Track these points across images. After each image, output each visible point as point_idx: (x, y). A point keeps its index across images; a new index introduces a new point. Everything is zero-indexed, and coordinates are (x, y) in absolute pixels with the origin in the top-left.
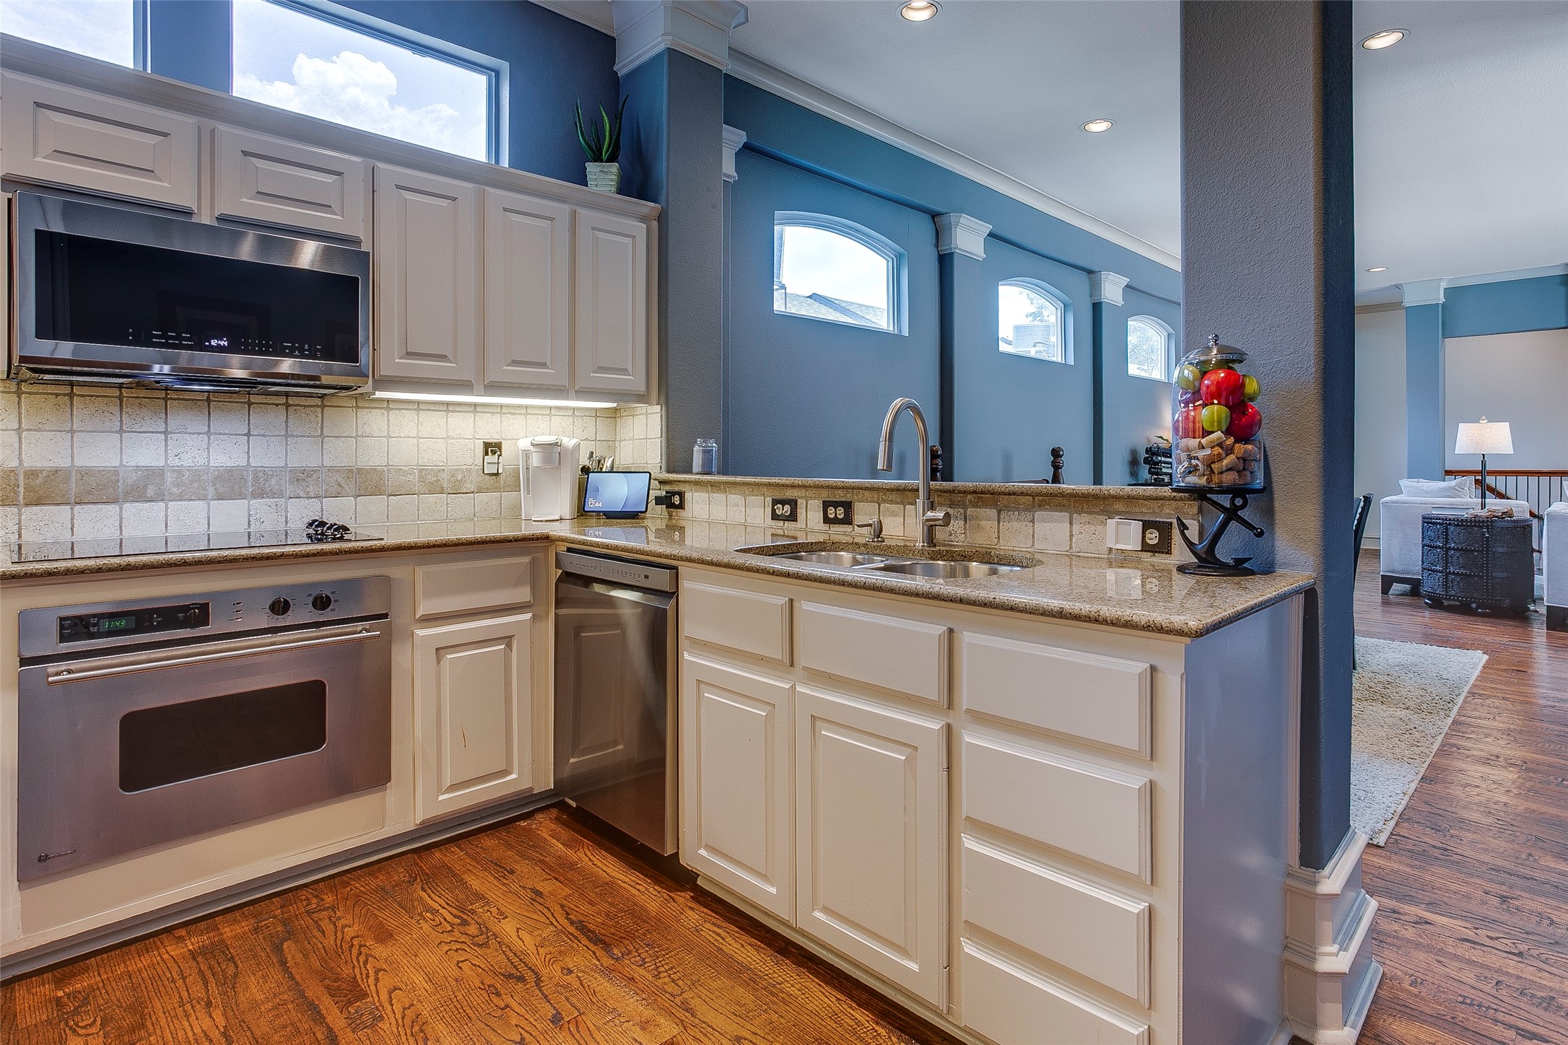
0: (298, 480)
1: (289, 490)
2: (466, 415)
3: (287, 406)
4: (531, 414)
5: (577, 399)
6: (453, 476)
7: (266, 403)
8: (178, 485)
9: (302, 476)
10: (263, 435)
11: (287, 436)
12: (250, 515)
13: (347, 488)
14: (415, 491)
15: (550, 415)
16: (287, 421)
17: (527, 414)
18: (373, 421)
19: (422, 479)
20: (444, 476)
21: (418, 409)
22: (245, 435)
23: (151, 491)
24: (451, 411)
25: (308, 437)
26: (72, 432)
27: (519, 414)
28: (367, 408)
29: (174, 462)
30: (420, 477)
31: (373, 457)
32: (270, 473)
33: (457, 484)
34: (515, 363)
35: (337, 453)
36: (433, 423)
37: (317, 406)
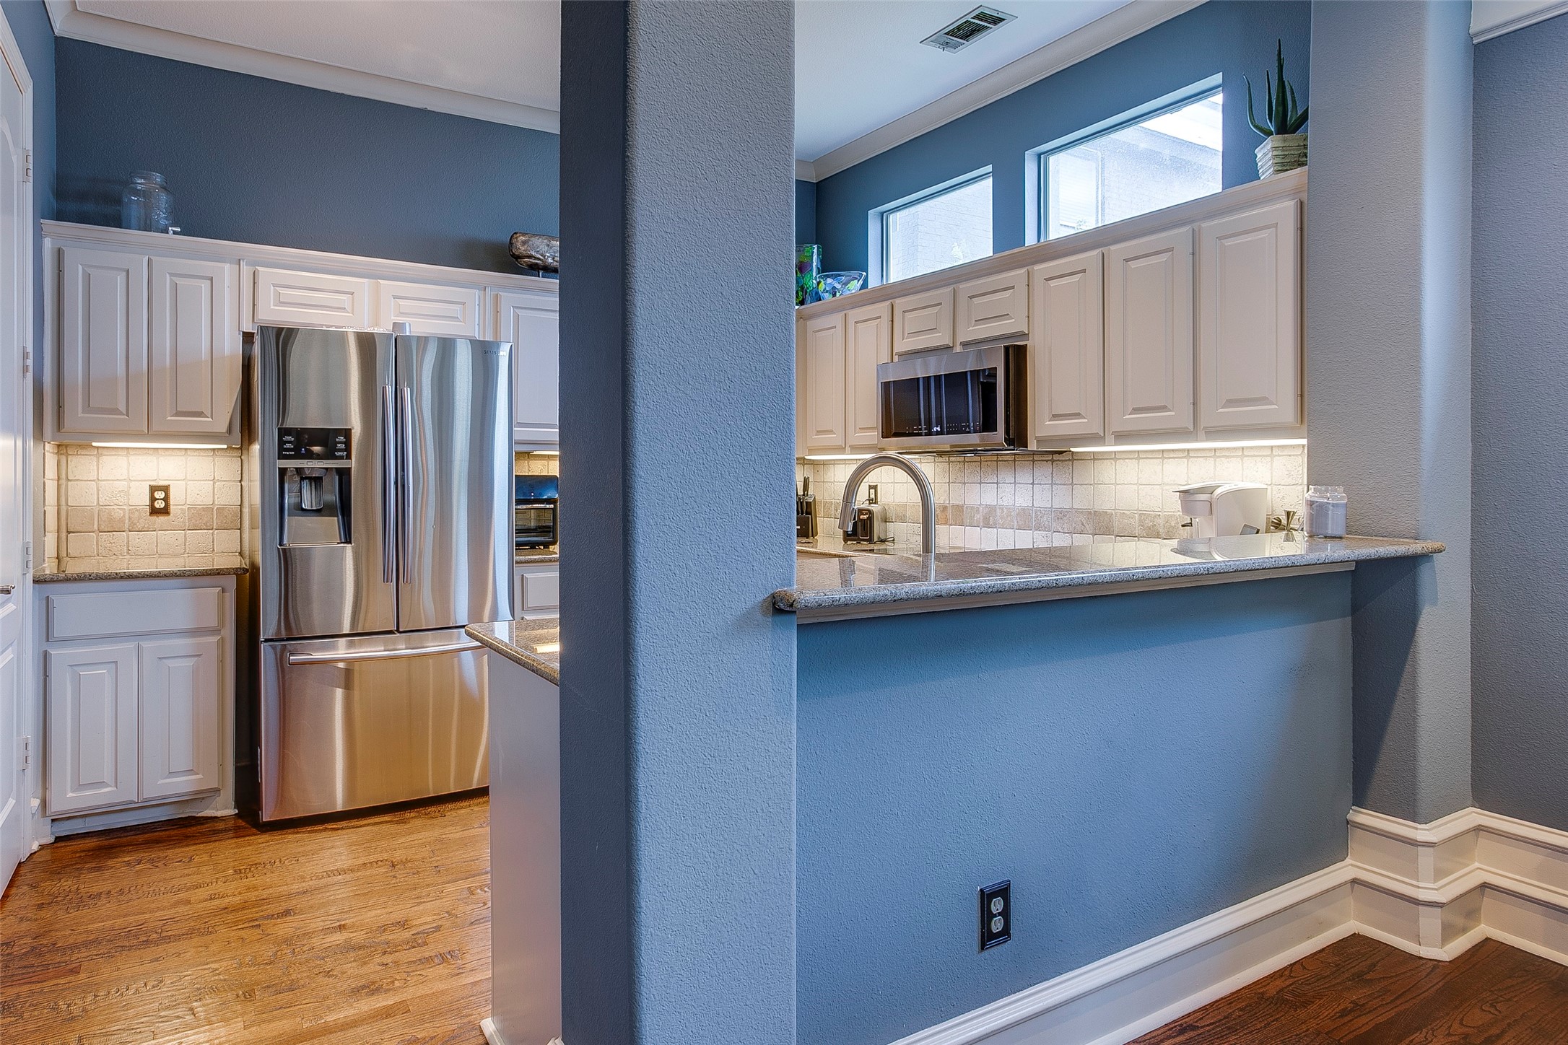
0: (1058, 518)
1: (1054, 525)
2: (1180, 460)
3: (1053, 461)
4: (1248, 456)
5: (1207, 440)
6: (1167, 522)
7: (1042, 460)
8: (1001, 518)
9: (1061, 515)
10: (1040, 484)
11: (1052, 484)
12: (1034, 542)
13: (1087, 527)
14: (1135, 534)
15: (1272, 456)
16: (1052, 473)
17: (1243, 456)
18: (1107, 472)
19: (1141, 523)
20: (1161, 521)
21: (1138, 458)
22: (1031, 484)
23: (991, 522)
24: (1166, 458)
25: (1064, 485)
26: (964, 483)
27: (1233, 457)
28: (1101, 459)
29: (1000, 502)
30: (1140, 521)
31: (1105, 502)
32: (1043, 512)
33: (1171, 529)
34: (1136, 410)
35: (1081, 499)
36: (1150, 469)
37: (1069, 460)
